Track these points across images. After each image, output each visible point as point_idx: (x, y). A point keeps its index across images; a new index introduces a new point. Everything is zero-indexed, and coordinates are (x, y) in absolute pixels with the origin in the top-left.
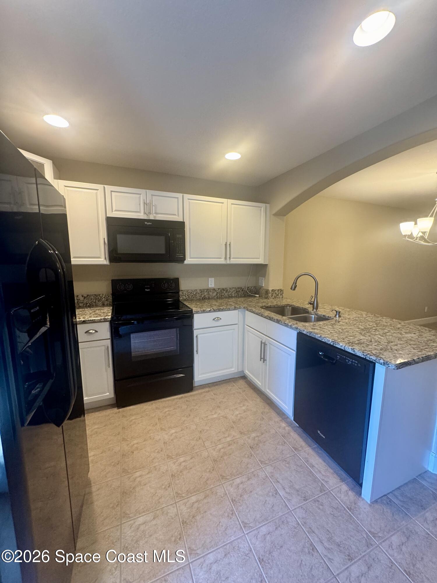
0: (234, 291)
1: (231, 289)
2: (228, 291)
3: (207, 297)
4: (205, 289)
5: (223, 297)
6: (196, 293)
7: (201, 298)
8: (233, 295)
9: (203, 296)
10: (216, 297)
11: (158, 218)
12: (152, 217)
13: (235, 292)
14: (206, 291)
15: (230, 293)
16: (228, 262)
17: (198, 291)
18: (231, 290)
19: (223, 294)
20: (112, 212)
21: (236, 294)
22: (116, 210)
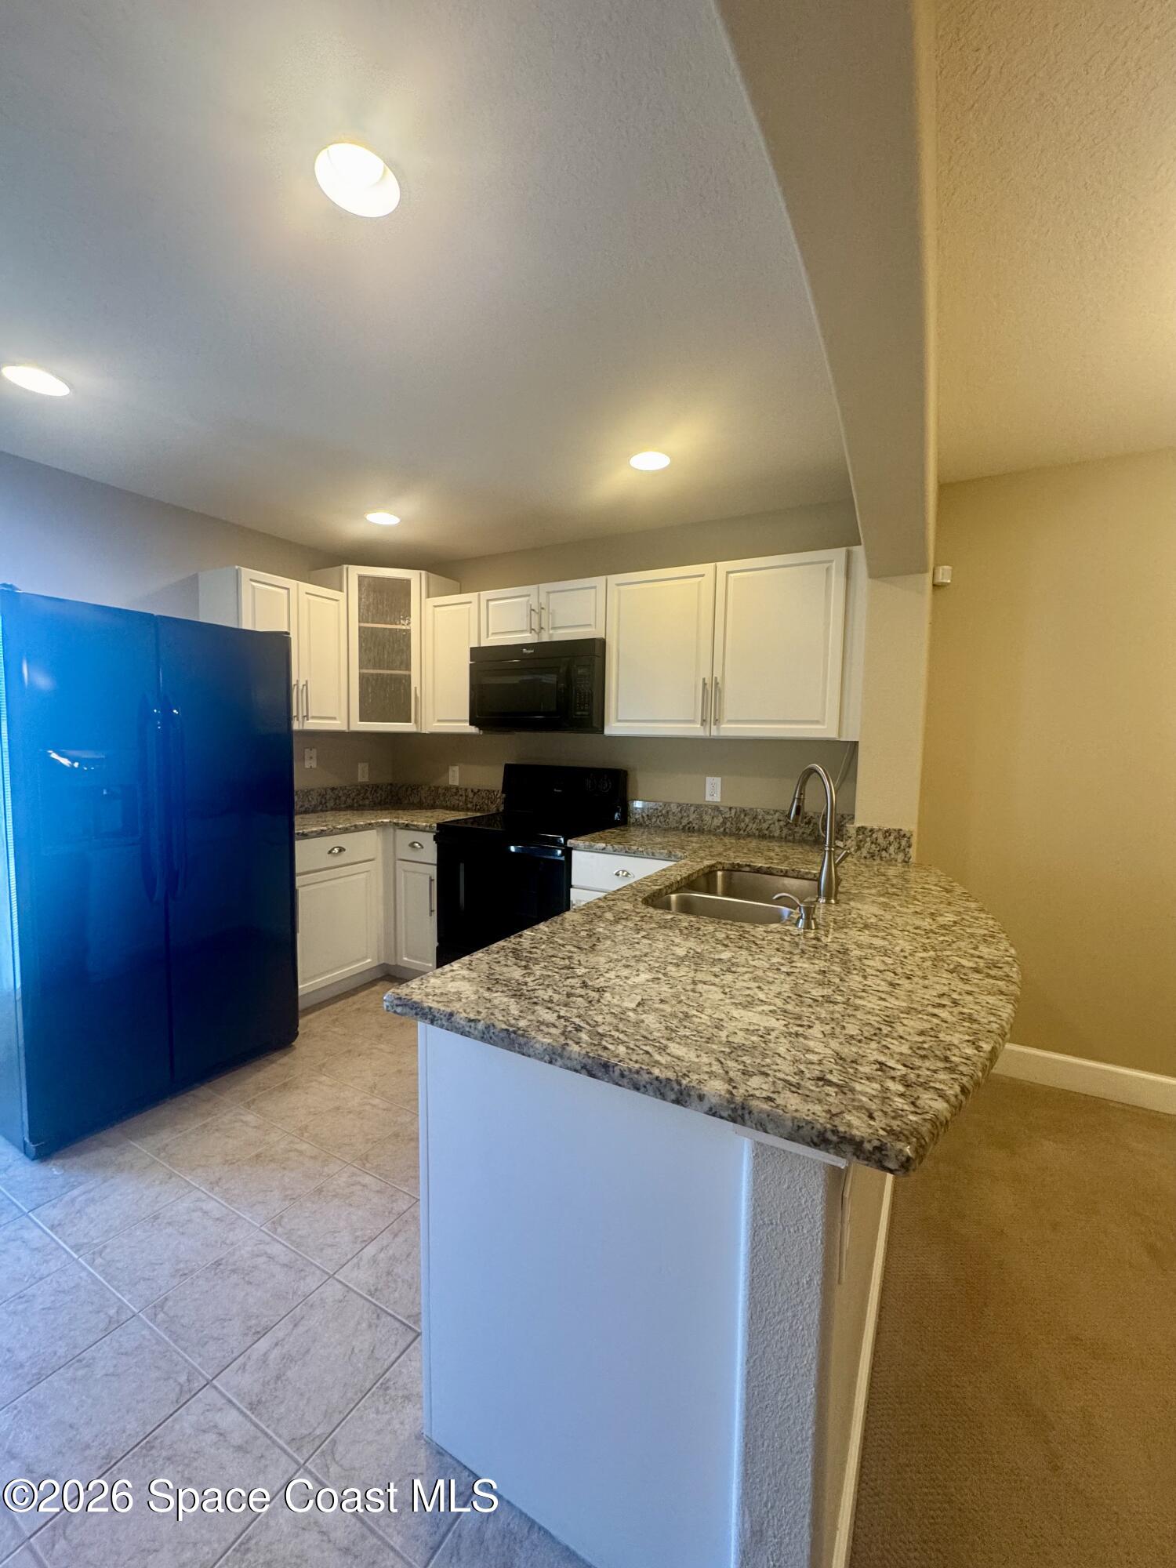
0: (779, 821)
1: (768, 813)
2: (760, 817)
3: (696, 827)
4: (691, 805)
5: (742, 832)
6: (668, 812)
7: (681, 827)
8: (777, 834)
9: (685, 821)
10: (722, 829)
11: (556, 639)
12: (545, 638)
13: (782, 823)
14: (692, 808)
15: (765, 826)
16: (714, 733)
17: (674, 808)
18: (769, 817)
19: (743, 825)
20: (488, 637)
21: (785, 831)
22: (493, 634)
